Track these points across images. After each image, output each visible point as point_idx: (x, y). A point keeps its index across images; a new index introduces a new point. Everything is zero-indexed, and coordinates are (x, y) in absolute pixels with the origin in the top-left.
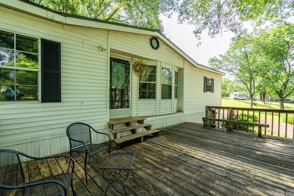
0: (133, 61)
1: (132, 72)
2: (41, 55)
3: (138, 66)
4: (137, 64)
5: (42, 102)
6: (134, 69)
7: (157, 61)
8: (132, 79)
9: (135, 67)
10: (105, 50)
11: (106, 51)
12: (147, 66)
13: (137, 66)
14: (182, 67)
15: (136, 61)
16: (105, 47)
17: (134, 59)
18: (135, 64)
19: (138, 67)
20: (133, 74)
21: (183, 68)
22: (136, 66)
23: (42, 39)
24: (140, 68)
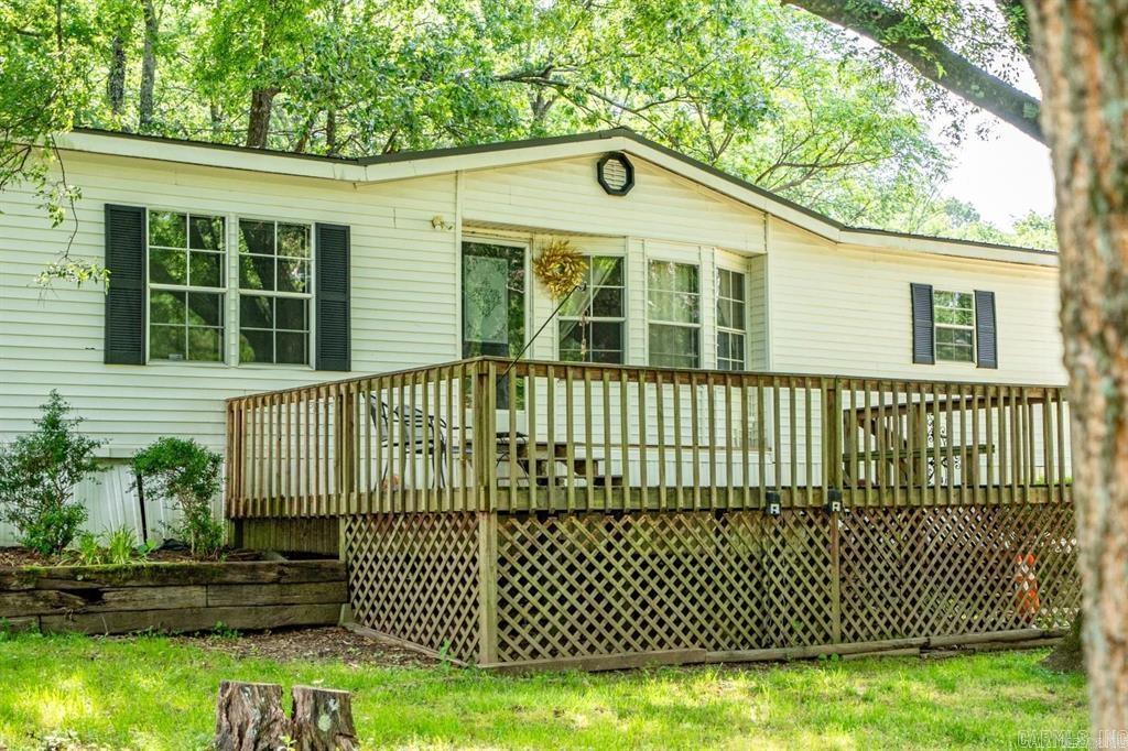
0: (536, 245)
1: (532, 283)
2: (317, 261)
3: (553, 261)
4: (549, 257)
5: (317, 369)
6: (538, 274)
7: (625, 237)
8: (532, 311)
9: (541, 265)
10: (450, 228)
11: (452, 230)
12: (586, 258)
13: (549, 262)
14: (756, 248)
15: (546, 246)
16: (448, 219)
17: (538, 237)
18: (543, 256)
19: (555, 267)
20: (537, 292)
21: (764, 252)
22: (547, 261)
23: (317, 224)
24: (562, 269)
